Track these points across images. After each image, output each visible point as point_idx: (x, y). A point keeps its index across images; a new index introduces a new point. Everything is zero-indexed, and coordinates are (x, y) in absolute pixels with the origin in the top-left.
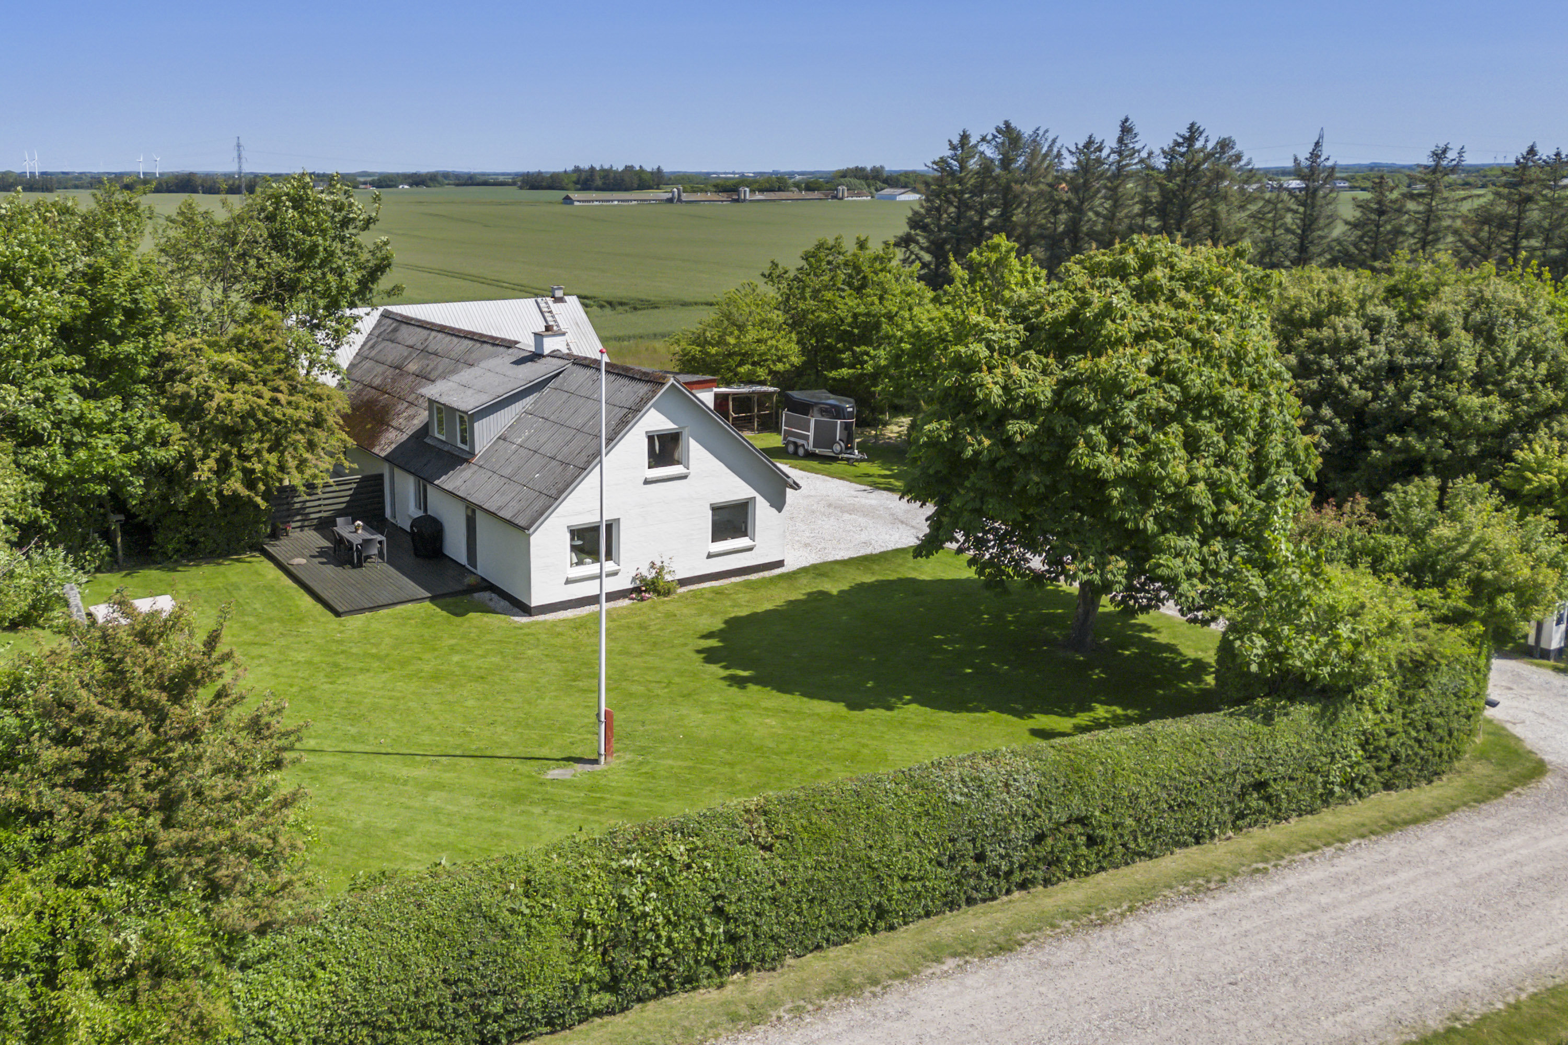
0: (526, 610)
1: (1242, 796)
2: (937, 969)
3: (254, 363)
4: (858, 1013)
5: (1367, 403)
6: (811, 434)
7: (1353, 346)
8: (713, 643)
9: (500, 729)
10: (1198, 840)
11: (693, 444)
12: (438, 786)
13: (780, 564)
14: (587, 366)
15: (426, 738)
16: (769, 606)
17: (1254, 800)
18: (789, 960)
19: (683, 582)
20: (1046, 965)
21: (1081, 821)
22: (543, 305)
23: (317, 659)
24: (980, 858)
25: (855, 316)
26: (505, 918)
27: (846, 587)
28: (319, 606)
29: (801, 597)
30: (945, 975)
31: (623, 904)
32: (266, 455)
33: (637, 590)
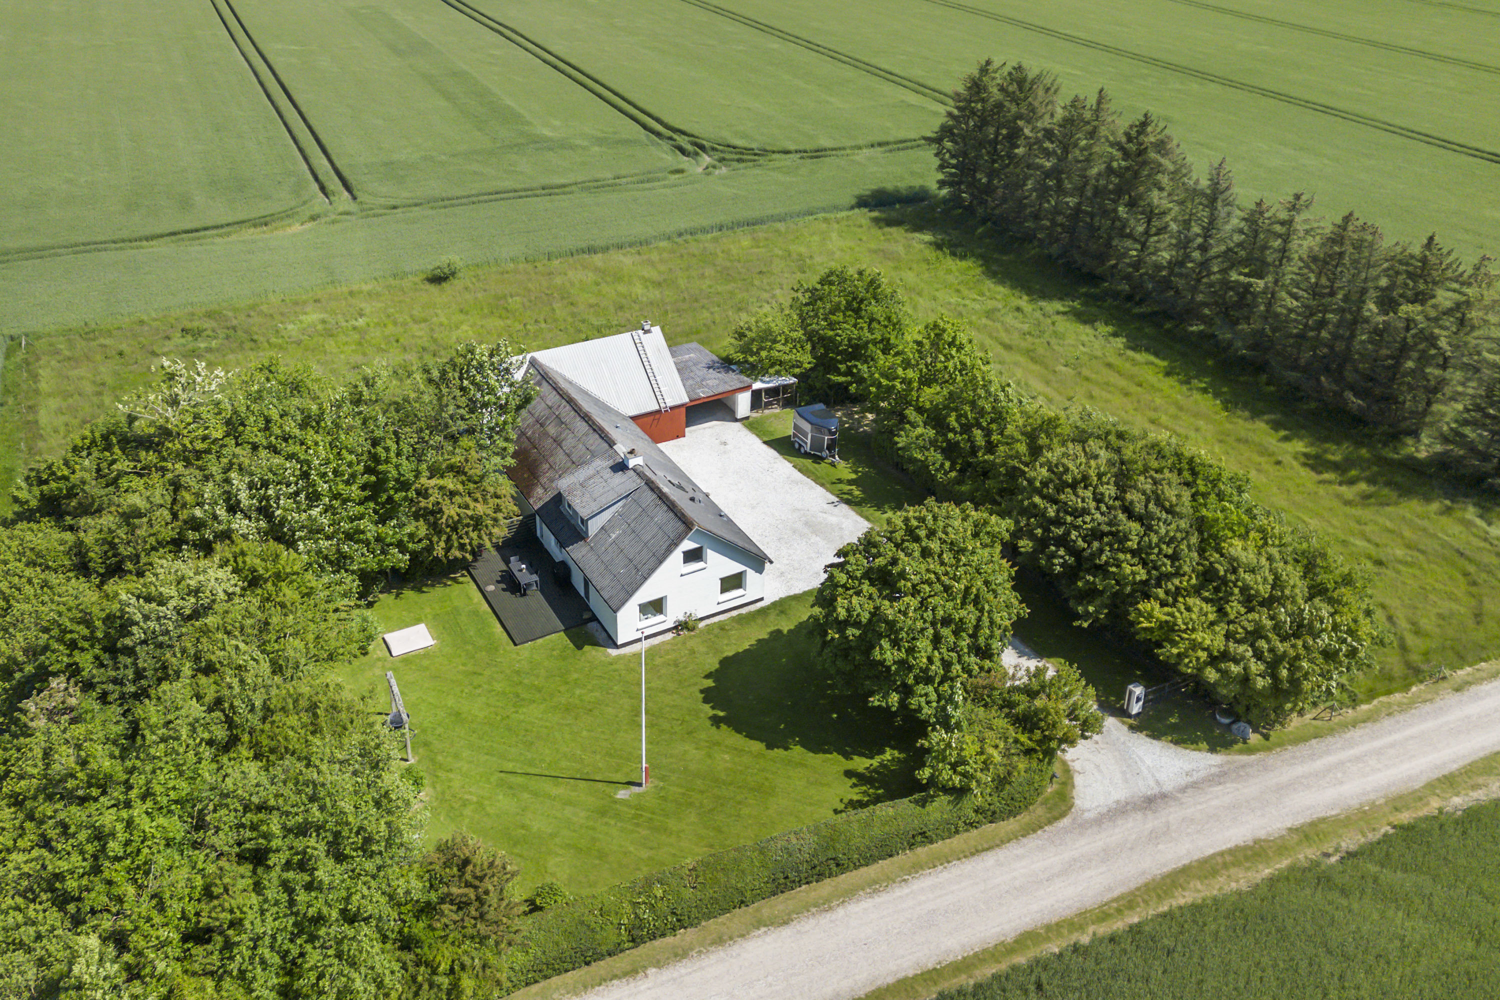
0: (616, 646)
1: (914, 837)
2: (757, 933)
3: (463, 483)
4: (722, 954)
5: (1084, 549)
6: (809, 442)
7: (1085, 512)
8: (710, 683)
9: (598, 757)
10: (891, 856)
11: (709, 551)
12: (569, 803)
13: (762, 599)
14: (652, 490)
15: (564, 764)
16: (746, 646)
17: (919, 839)
18: (703, 923)
19: (702, 619)
20: (799, 932)
21: (834, 859)
22: (636, 337)
23: (508, 690)
24: (786, 878)
25: (850, 340)
26: (593, 925)
27: (792, 627)
28: (505, 634)
29: (766, 637)
30: (759, 936)
31: (637, 916)
32: (471, 534)
33: (676, 628)
